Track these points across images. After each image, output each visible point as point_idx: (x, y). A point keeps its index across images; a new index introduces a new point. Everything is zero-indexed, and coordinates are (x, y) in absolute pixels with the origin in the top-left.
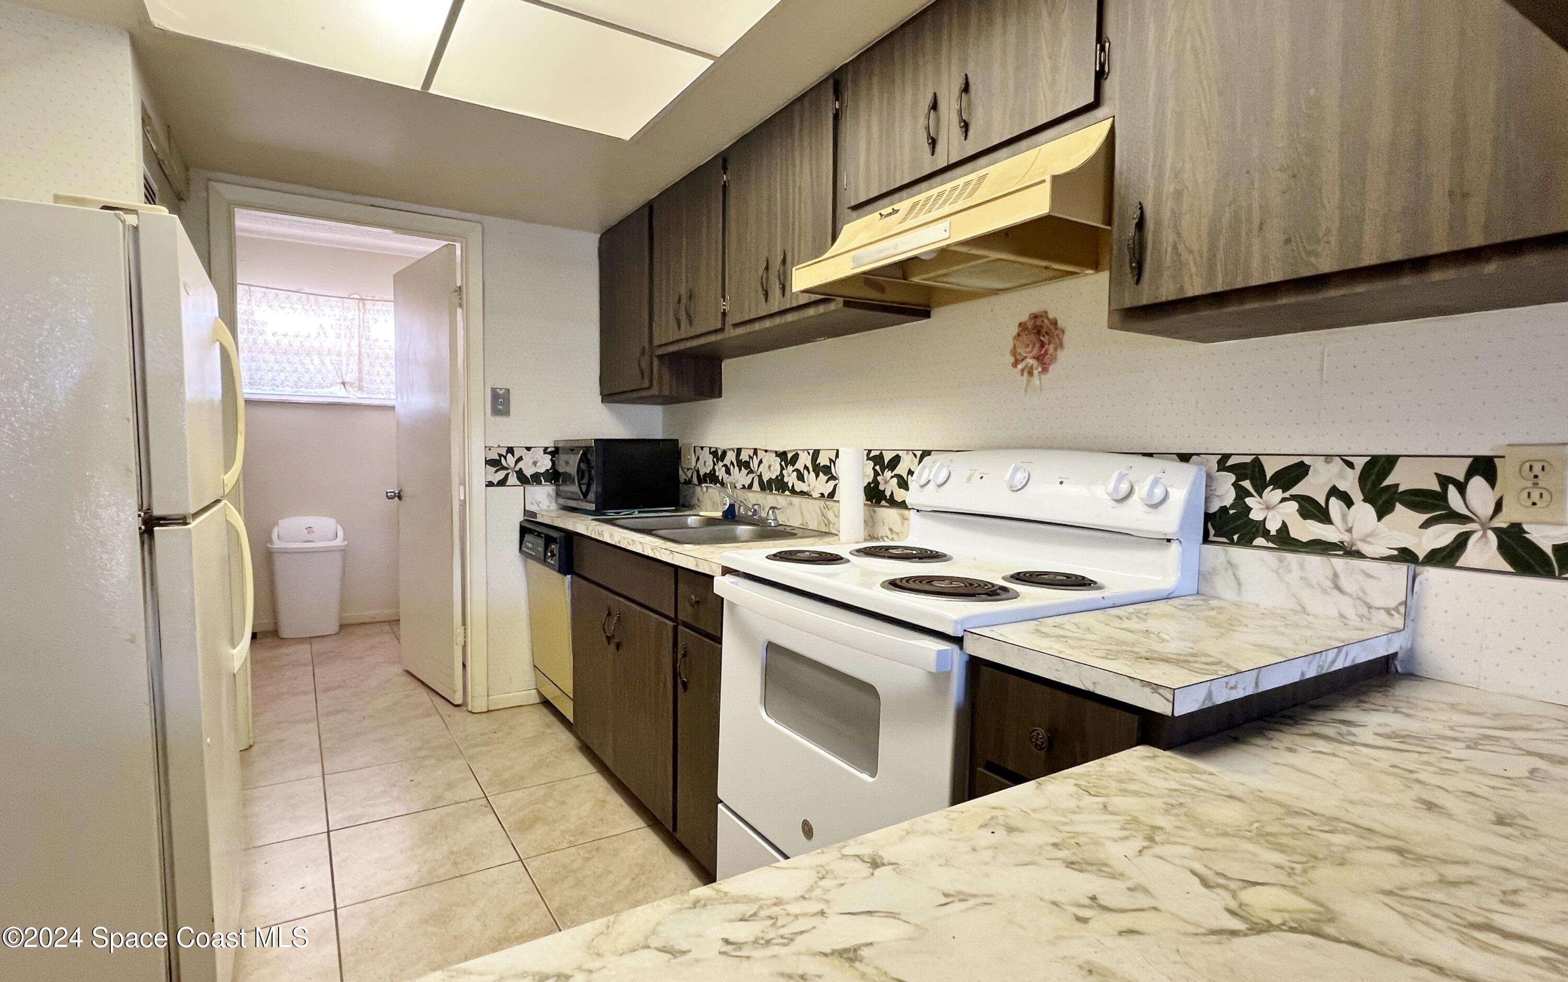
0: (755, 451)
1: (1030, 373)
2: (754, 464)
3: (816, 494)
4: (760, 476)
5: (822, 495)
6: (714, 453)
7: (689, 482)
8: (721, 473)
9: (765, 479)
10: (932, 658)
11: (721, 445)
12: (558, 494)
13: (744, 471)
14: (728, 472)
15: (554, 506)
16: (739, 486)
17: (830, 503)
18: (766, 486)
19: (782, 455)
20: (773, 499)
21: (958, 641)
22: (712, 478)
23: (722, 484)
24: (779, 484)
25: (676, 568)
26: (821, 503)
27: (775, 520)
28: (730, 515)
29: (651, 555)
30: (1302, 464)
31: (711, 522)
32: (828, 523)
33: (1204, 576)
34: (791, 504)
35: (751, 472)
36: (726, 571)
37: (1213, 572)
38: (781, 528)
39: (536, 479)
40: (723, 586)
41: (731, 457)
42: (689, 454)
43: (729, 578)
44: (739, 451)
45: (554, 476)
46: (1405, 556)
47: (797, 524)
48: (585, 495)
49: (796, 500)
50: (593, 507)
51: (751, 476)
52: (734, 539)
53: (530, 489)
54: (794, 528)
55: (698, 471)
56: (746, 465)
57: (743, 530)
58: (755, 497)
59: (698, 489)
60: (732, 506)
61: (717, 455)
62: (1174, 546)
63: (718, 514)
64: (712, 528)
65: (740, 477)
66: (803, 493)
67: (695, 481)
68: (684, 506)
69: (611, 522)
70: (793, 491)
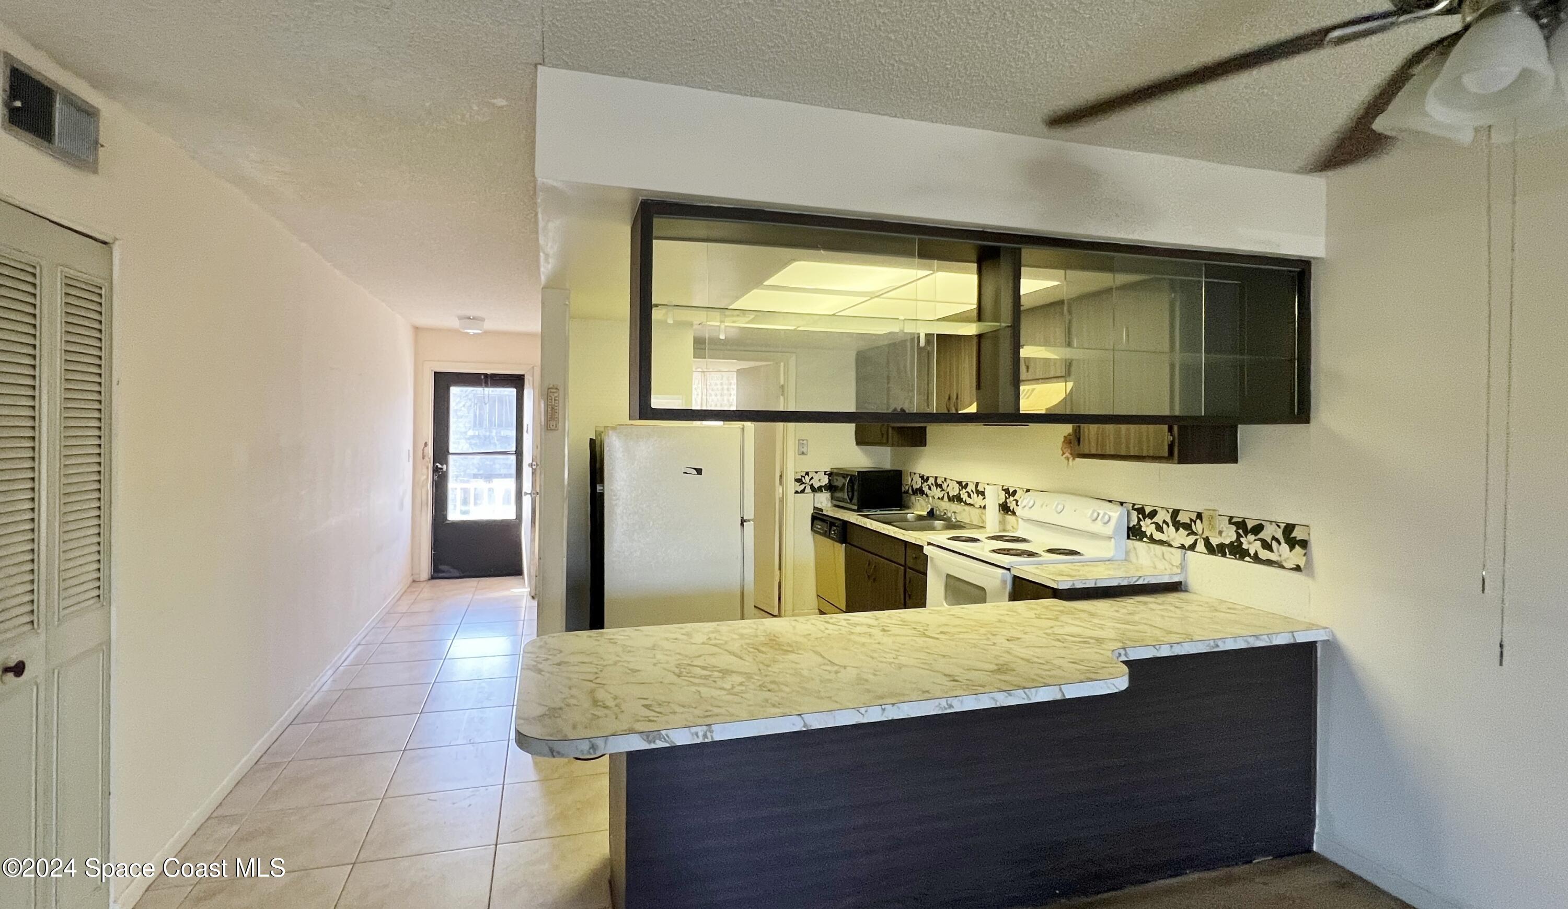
0: (945, 479)
1: (1068, 460)
2: (944, 486)
3: (977, 506)
4: (948, 493)
5: (981, 507)
6: (922, 477)
7: (907, 492)
8: (926, 489)
9: (951, 495)
10: (1000, 576)
11: (926, 475)
12: (832, 498)
13: (939, 489)
14: (930, 489)
15: (830, 505)
16: (936, 497)
17: (983, 511)
18: (951, 499)
19: (960, 483)
20: (955, 507)
21: (1009, 569)
22: (920, 491)
23: (927, 496)
24: (958, 499)
25: (906, 542)
26: (980, 510)
27: (956, 518)
28: (931, 514)
29: (893, 535)
30: (1155, 510)
31: (920, 518)
32: (983, 522)
33: (1127, 553)
34: (964, 510)
35: (943, 490)
36: (929, 544)
37: (1129, 551)
38: (958, 523)
39: (820, 489)
40: (927, 550)
41: (931, 480)
42: (907, 476)
43: (930, 547)
44: (936, 478)
45: (830, 488)
46: (1183, 547)
47: (967, 521)
48: (851, 500)
49: (967, 508)
50: (856, 508)
51: (943, 492)
52: (933, 529)
53: (818, 495)
54: (965, 523)
55: (912, 486)
56: (940, 486)
57: (938, 523)
58: (945, 505)
59: (913, 498)
60: (932, 509)
61: (925, 479)
62: (1113, 540)
63: (925, 513)
64: (922, 522)
65: (937, 493)
66: (970, 504)
67: (910, 491)
68: (905, 507)
69: (866, 516)
70: (966, 503)
